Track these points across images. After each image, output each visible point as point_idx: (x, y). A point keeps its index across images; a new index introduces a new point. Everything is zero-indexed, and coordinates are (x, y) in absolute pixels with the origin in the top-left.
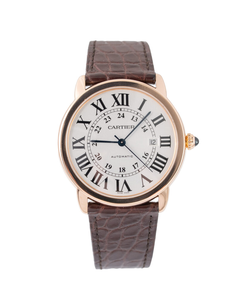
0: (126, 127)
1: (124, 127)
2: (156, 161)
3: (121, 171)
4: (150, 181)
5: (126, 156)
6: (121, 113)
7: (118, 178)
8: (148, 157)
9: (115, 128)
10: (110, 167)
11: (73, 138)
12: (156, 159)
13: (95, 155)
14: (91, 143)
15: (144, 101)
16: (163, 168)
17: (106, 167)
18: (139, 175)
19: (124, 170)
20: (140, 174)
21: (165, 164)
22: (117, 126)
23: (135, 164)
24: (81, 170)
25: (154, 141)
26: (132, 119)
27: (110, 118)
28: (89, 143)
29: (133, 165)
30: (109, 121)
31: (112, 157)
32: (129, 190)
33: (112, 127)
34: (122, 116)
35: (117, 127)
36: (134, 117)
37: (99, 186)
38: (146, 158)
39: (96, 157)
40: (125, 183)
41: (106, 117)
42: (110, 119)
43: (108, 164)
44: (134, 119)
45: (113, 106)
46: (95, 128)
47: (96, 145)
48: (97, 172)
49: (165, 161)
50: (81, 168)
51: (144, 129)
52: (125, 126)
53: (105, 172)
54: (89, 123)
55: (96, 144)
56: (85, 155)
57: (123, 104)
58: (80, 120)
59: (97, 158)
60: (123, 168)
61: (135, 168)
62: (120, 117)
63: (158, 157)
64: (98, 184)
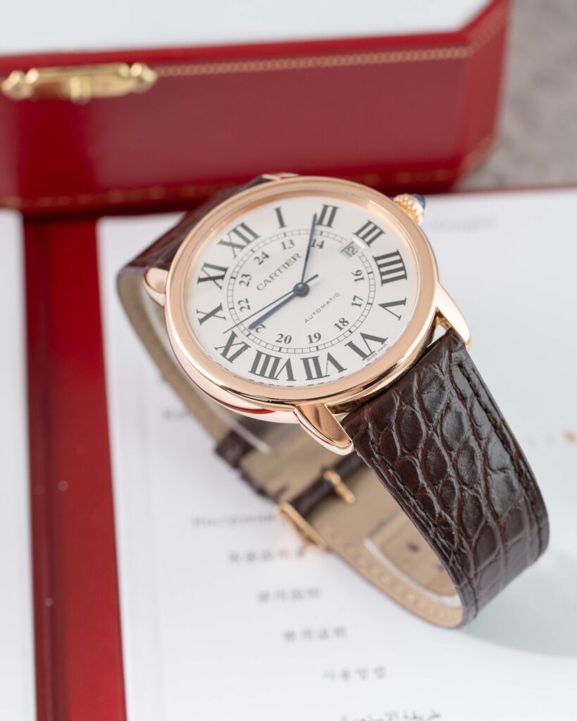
0: (286, 266)
1: (282, 269)
2: (383, 270)
3: (342, 326)
4: (403, 302)
5: (328, 303)
6: (259, 254)
7: (347, 341)
8: (365, 274)
9: (268, 281)
10: (317, 336)
11: (216, 349)
12: (380, 266)
13: (278, 341)
14: (253, 332)
15: (278, 211)
16: (403, 268)
17: (311, 342)
18: (376, 308)
19: (344, 322)
20: (375, 305)
21: (401, 261)
22: (270, 277)
23: (354, 299)
24: (276, 379)
25: (351, 249)
26: (285, 248)
27: (246, 276)
28: (250, 334)
29: (353, 304)
30: (250, 279)
31: (306, 321)
32: (382, 341)
33: (263, 283)
34: (264, 258)
35: (272, 278)
36: (283, 244)
37: (326, 376)
38: (363, 278)
39: (280, 342)
40: (365, 336)
41: (239, 279)
42: (248, 278)
43: (310, 336)
44: (287, 245)
45: (235, 256)
46: (237, 307)
47: (264, 327)
48: (306, 361)
49: (397, 258)
50: (271, 376)
51: (318, 245)
52: (283, 266)
53: (318, 349)
54: (220, 308)
55: (262, 325)
56: (259, 354)
57: (248, 242)
58: (201, 316)
59: (283, 342)
60: (340, 322)
61: (360, 305)
62: (262, 262)
63: (380, 262)
64: (324, 374)
